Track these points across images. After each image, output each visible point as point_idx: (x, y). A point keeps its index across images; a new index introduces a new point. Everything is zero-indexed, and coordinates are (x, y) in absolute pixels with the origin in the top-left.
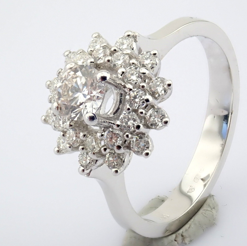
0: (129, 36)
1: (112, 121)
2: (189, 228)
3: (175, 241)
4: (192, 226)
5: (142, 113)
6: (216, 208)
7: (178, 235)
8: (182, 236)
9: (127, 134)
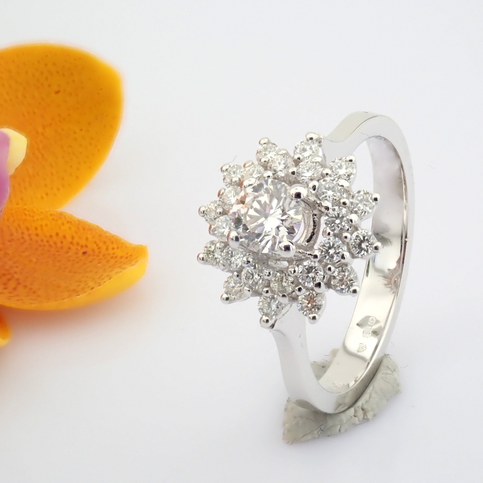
0: (311, 139)
1: (308, 251)
2: (370, 398)
3: (355, 416)
4: (374, 395)
5: (346, 237)
6: (396, 370)
7: (357, 409)
8: (363, 409)
9: (329, 266)
